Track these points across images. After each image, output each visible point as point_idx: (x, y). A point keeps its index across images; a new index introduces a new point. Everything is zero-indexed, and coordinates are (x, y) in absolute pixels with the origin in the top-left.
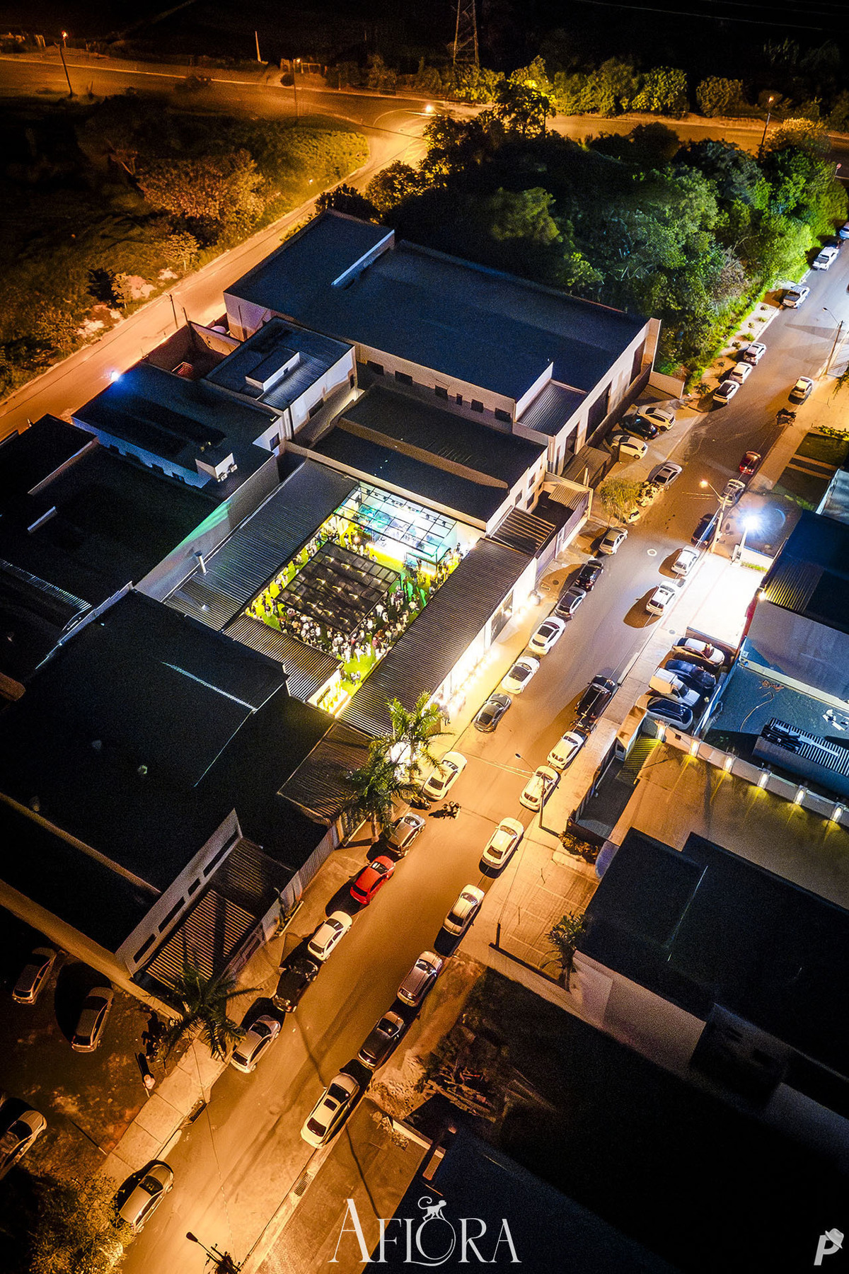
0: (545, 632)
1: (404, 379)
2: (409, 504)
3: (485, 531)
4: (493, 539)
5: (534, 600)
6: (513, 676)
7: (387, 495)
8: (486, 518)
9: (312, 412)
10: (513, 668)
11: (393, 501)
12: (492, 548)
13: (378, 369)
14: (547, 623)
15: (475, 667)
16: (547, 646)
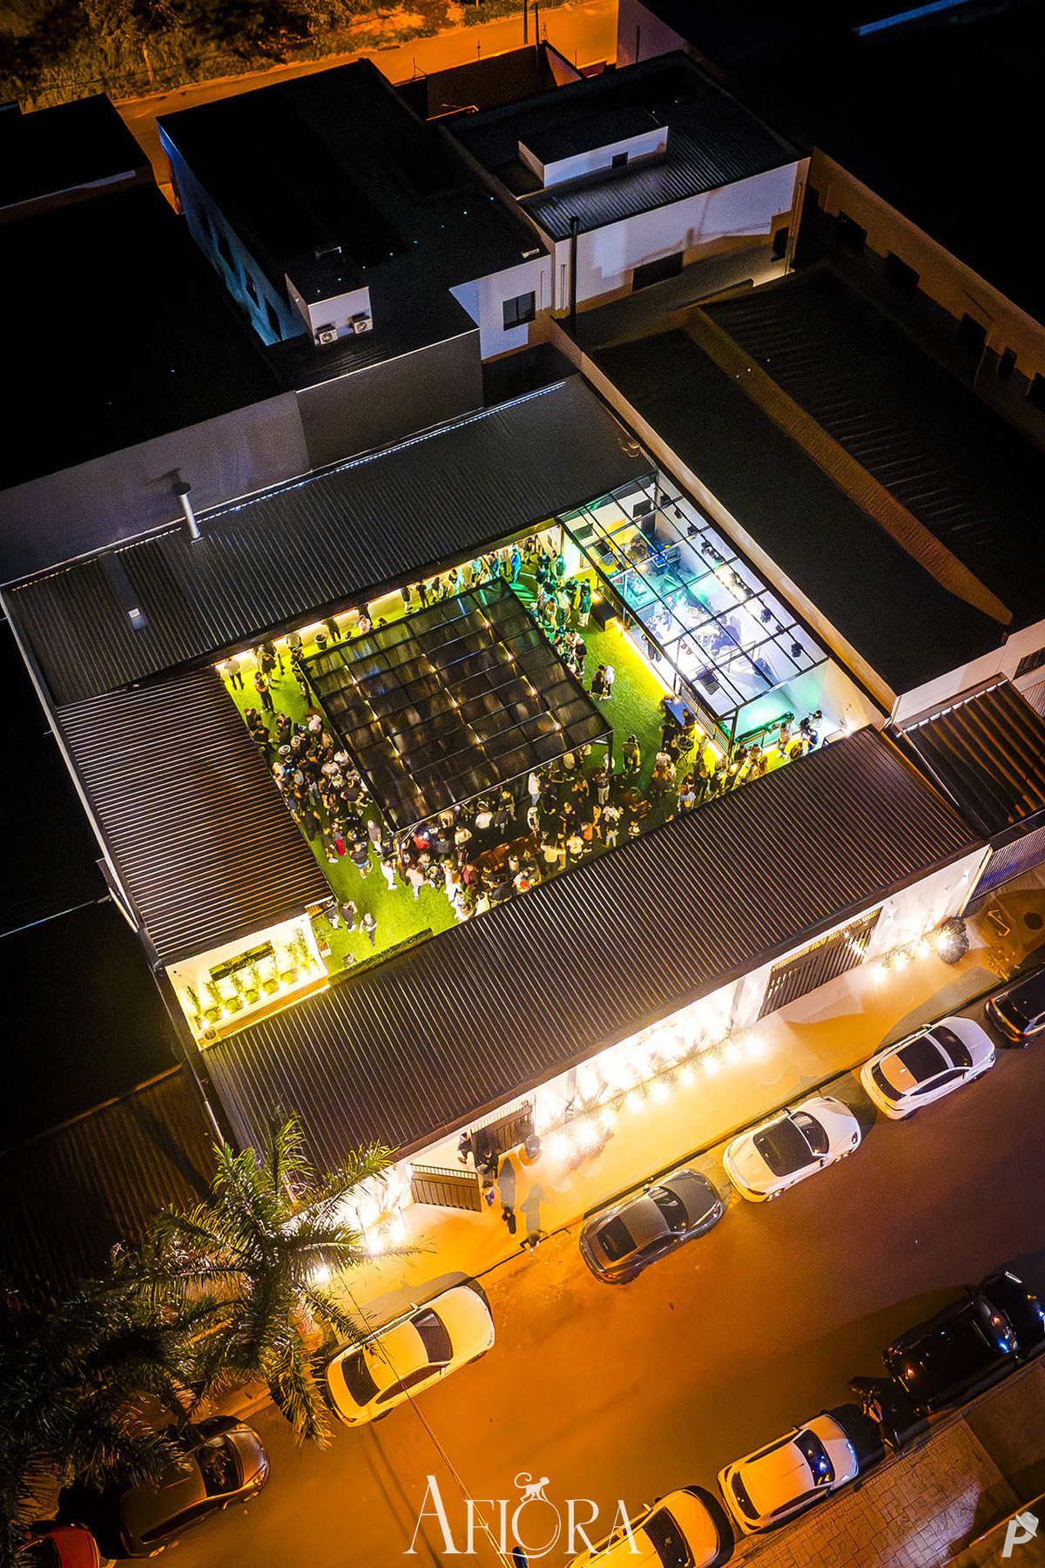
0: (921, 1061)
1: (899, 274)
2: (739, 566)
3: (887, 714)
4: (901, 743)
5: (945, 941)
6: (763, 1144)
7: (700, 522)
8: (902, 683)
9: (645, 275)
10: (777, 1120)
11: (706, 545)
12: (888, 762)
13: (851, 234)
14: (941, 1034)
15: (683, 1062)
16: (909, 1104)
